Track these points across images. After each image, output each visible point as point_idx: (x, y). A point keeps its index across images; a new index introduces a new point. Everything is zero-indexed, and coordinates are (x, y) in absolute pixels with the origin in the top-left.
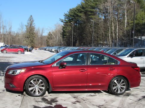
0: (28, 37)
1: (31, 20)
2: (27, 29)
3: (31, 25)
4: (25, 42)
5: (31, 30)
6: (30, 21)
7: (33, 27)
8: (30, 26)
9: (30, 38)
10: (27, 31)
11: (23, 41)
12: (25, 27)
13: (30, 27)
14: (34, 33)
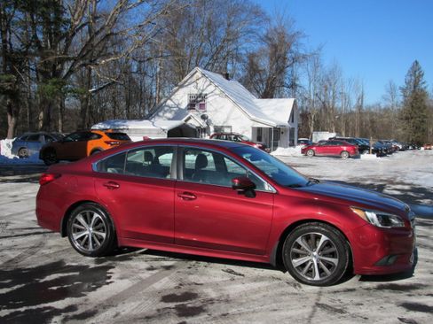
0: (407, 118)
1: (416, 73)
2: (405, 96)
3: (415, 87)
4: (400, 130)
5: (416, 99)
6: (413, 78)
7: (422, 90)
8: (412, 89)
9: (413, 121)
10: (405, 103)
11: (396, 128)
12: (399, 92)
13: (414, 91)
14: (425, 107)
